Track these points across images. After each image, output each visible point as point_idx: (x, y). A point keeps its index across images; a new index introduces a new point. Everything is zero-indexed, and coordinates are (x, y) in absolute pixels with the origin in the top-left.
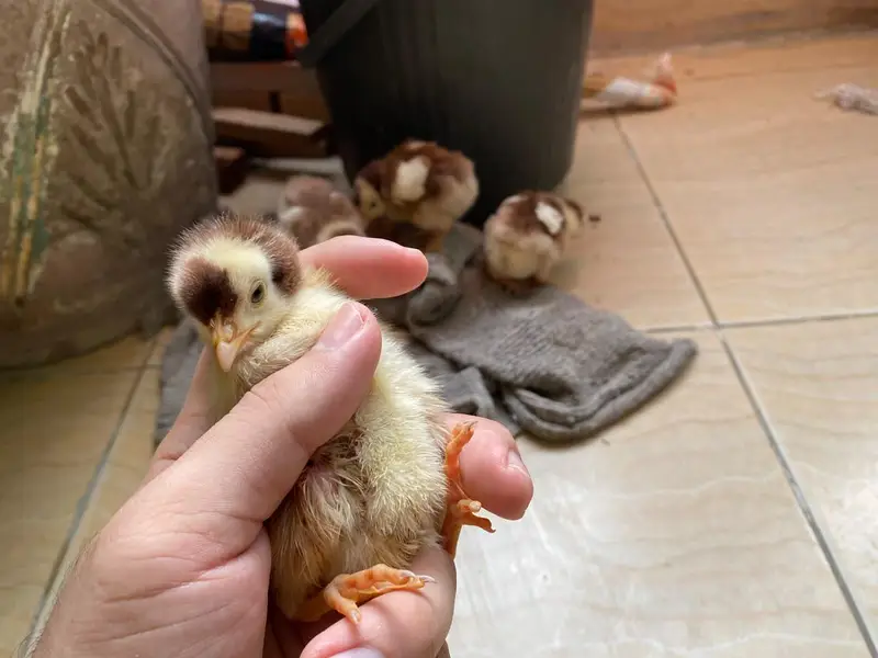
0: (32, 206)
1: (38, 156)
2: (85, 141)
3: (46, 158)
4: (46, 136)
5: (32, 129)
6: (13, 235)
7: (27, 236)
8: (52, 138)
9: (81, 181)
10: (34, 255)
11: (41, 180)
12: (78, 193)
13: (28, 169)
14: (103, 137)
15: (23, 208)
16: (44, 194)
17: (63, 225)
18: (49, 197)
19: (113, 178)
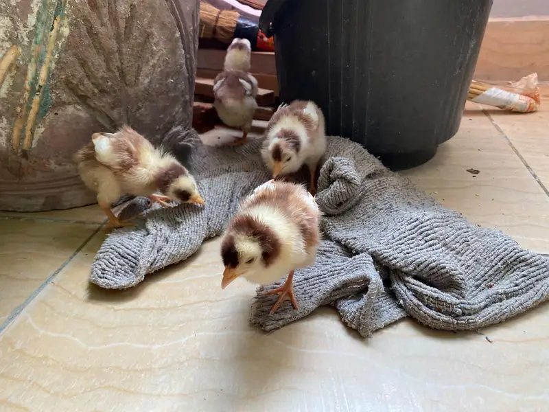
0: (43, 74)
1: (53, 33)
2: (91, 32)
3: (59, 36)
4: (62, 18)
5: (52, 10)
6: (26, 95)
7: (37, 99)
8: (66, 22)
9: (83, 64)
10: (40, 115)
11: (53, 55)
12: (80, 73)
13: (45, 42)
14: (105, 31)
15: (37, 74)
16: (53, 65)
17: (64, 97)
18: (56, 68)
19: (109, 69)
